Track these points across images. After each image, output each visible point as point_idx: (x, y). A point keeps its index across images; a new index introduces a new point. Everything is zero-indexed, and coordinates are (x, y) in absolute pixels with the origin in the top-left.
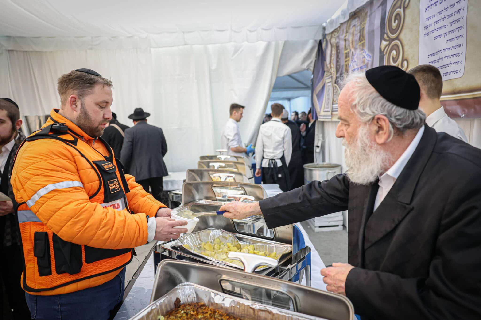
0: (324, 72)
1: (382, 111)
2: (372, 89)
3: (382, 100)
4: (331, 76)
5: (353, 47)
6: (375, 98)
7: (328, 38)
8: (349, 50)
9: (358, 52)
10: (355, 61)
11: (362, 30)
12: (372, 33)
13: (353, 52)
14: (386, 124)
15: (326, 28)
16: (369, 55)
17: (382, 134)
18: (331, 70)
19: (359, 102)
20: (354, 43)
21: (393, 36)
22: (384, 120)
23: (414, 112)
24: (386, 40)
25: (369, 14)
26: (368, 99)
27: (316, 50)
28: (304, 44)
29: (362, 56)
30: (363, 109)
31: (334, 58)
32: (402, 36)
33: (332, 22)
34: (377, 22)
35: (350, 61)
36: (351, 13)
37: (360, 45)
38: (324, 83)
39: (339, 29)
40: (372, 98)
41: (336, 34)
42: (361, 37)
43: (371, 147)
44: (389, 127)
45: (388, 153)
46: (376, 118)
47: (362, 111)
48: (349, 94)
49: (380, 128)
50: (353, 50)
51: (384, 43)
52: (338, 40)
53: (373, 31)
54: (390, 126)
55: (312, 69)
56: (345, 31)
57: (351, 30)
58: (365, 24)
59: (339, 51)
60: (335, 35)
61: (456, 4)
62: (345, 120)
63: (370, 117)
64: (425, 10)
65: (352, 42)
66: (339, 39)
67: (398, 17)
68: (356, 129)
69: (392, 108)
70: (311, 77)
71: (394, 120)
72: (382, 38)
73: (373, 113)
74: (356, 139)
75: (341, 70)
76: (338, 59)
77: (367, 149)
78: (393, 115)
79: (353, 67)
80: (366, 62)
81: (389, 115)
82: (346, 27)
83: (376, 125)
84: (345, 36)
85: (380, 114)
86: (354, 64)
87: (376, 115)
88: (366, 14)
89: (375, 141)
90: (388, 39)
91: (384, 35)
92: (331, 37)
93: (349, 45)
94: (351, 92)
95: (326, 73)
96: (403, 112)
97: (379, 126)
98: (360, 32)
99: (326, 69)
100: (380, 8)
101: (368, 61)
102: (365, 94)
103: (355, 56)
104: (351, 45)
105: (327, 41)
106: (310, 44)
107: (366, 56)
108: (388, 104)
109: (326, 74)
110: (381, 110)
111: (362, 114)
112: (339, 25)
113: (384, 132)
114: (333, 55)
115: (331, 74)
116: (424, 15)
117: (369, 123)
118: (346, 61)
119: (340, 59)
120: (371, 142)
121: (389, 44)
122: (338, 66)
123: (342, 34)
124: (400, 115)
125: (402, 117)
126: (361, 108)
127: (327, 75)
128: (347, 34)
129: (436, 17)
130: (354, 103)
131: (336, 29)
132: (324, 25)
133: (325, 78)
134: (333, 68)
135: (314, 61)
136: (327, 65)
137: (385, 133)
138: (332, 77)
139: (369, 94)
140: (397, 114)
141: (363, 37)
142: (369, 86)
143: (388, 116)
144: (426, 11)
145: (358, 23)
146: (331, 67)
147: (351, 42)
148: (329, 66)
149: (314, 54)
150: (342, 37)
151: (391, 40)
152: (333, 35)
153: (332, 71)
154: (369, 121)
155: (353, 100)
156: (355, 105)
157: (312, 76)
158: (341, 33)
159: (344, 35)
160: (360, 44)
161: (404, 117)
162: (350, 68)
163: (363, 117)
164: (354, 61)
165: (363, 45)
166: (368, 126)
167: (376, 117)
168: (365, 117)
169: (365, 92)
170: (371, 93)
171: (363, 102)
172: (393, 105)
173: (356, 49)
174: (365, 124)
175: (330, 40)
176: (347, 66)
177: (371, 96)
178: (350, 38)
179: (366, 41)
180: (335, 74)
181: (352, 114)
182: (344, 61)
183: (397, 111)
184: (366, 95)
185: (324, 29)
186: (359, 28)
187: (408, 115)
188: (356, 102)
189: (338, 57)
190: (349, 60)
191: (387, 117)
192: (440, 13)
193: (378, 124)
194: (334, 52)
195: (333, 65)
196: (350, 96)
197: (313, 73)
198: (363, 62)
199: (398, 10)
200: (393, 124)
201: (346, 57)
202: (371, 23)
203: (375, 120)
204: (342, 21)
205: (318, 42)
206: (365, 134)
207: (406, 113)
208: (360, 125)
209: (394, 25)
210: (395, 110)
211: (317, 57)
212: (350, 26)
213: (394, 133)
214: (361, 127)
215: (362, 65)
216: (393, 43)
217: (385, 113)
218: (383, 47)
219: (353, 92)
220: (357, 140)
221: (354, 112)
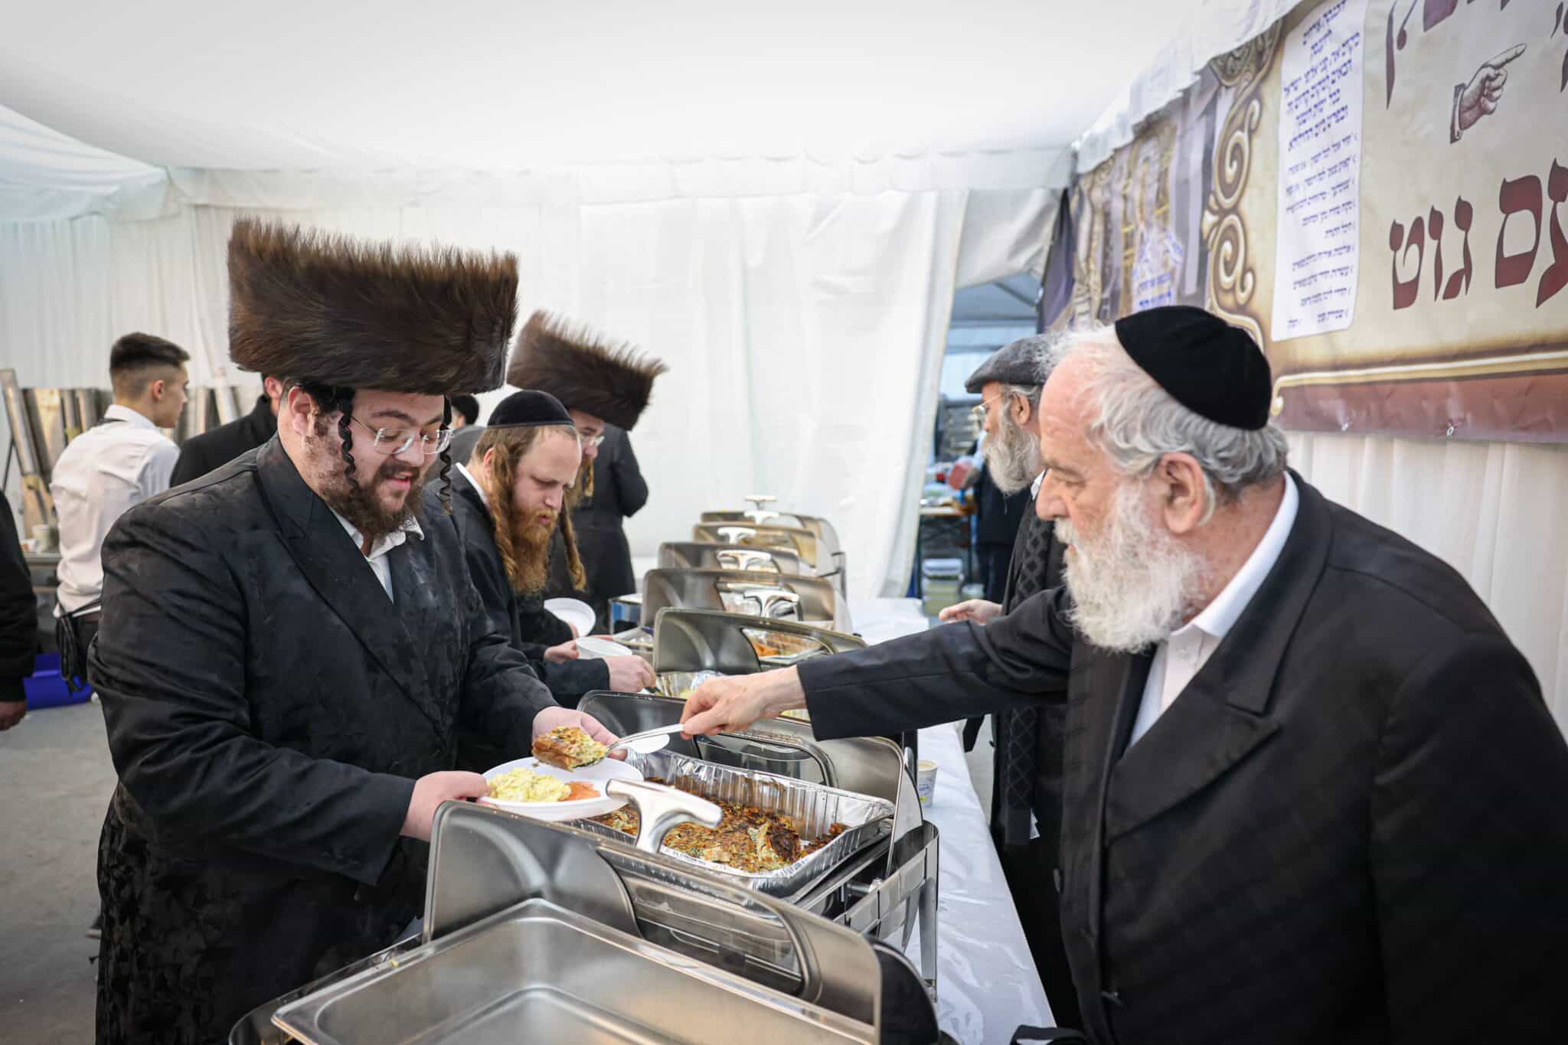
0: (1071, 282)
1: (1181, 442)
2: (1145, 381)
3: (1177, 411)
4: (1087, 296)
5: (1142, 219)
6: (1156, 404)
7: (1084, 185)
8: (1132, 227)
9: (1153, 235)
10: (1147, 261)
11: (1163, 176)
12: (1184, 184)
13: (1142, 236)
14: (1194, 477)
15: (1081, 157)
16: (1178, 248)
17: (1184, 504)
18: (1090, 278)
19: (1110, 420)
20: (1145, 208)
21: (1227, 203)
22: (1188, 466)
23: (1262, 436)
24: (1213, 212)
25: (1179, 132)
26: (1137, 408)
27: (1053, 215)
28: (1019, 199)
29: (1161, 249)
30: (1127, 440)
31: (1097, 244)
32: (1244, 207)
33: (1093, 143)
34: (1196, 157)
35: (1136, 258)
36: (1137, 125)
37: (1158, 217)
38: (1071, 313)
39: (1111, 163)
40: (1150, 406)
41: (1103, 175)
42: (1161, 196)
43: (1153, 544)
44: (1202, 485)
45: (1199, 557)
46: (1164, 463)
47: (1123, 445)
48: (1075, 396)
49: (1178, 488)
50: (1142, 227)
51: (1210, 219)
52: (1107, 195)
53: (1186, 182)
54: (1206, 479)
55: (1040, 269)
56: (1125, 171)
57: (1139, 172)
58: (1169, 158)
59: (1109, 226)
60: (1101, 179)
61: (1342, 144)
62: (1070, 472)
63: (1146, 461)
64: (1288, 146)
65: (1141, 205)
66: (1111, 192)
67: (1237, 153)
68: (1105, 495)
69: (1206, 428)
70: (1037, 296)
71: (1213, 464)
72: (1205, 205)
73: (1157, 447)
74: (1106, 524)
75: (1112, 281)
76: (1108, 250)
77: (1142, 549)
78: (1210, 450)
79: (1143, 275)
80: (1171, 264)
81: (1200, 450)
82: (1129, 162)
83: (1166, 481)
84: (1125, 187)
85: (1176, 450)
86: (1145, 266)
87: (1165, 453)
88: (1174, 130)
89: (1164, 525)
90: (1216, 208)
91: (1208, 197)
92: (1093, 184)
93: (1133, 213)
94: (1082, 389)
95: (1076, 286)
96: (1236, 439)
97: (1173, 481)
98: (1159, 180)
99: (1077, 275)
100: (1204, 120)
101: (1176, 262)
102: (1126, 395)
103: (1148, 246)
104: (1138, 215)
105: (1081, 194)
106: (1036, 202)
107: (1171, 249)
108: (1195, 422)
109: (1079, 290)
110: (1177, 439)
111: (1124, 454)
112: (1109, 153)
113: (1189, 499)
114: (1095, 237)
115: (1089, 291)
116: (1288, 159)
117: (1146, 477)
118: (1126, 258)
119: (1111, 248)
120: (1152, 532)
121: (1218, 224)
122: (1107, 270)
123: (1119, 179)
124: (1228, 448)
125: (1233, 453)
126: (1118, 434)
127: (1080, 292)
128: (1131, 181)
129: (1308, 168)
130: (1095, 424)
131: (1104, 163)
132: (1077, 145)
133: (1075, 300)
134: (1095, 273)
135: (1046, 249)
136: (1079, 263)
137: (1193, 503)
138: (1090, 299)
139: (1138, 395)
140: (1221, 446)
141: (1165, 194)
142: (1135, 372)
143: (1196, 453)
144: (1289, 150)
145: (1155, 154)
146: (1089, 271)
147: (1137, 203)
148: (1083, 265)
149: (1048, 229)
150: (1118, 187)
151: (1223, 213)
152: (1097, 179)
153: (1091, 283)
154: (1145, 470)
155: (1092, 414)
156: (1101, 428)
157: (1041, 293)
158: (1117, 175)
159: (1123, 182)
160: (1159, 212)
161: (1239, 452)
162: (1134, 278)
163: (1126, 462)
164: (1144, 258)
165: (1165, 216)
166: (1141, 485)
167: (1167, 458)
168: (1131, 462)
169: (1124, 390)
170: (1143, 394)
171: (1124, 418)
172: (1206, 422)
173: (1149, 225)
174: (1134, 479)
175: (1090, 190)
176: (1128, 270)
177: (1145, 399)
178: (1136, 193)
179: (1172, 206)
180: (1099, 289)
181: (1091, 452)
182: (1122, 256)
183: (1222, 436)
184: (1130, 399)
185: (1075, 156)
186: (1157, 167)
187: (1248, 444)
188: (1103, 418)
189: (1107, 242)
190: (1132, 255)
191: (1195, 457)
192: (1315, 159)
193: (1169, 478)
194: (1098, 228)
195: (1096, 266)
196: (1081, 403)
197: (1043, 284)
198: (1165, 264)
199: (1238, 134)
200: (1212, 474)
201: (1128, 246)
202: (1184, 161)
203: (1164, 467)
204: (1119, 143)
205: (1060, 194)
206: (1135, 508)
207: (1243, 439)
208: (1117, 484)
209: (1230, 172)
210: (1213, 435)
211: (1056, 237)
212: (1136, 158)
213: (1217, 500)
214: (1121, 489)
215: (1162, 272)
216: (1227, 221)
217: (1187, 447)
218: (1206, 228)
219: (1089, 390)
220: (1110, 526)
221: (1098, 447)
